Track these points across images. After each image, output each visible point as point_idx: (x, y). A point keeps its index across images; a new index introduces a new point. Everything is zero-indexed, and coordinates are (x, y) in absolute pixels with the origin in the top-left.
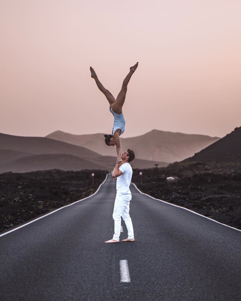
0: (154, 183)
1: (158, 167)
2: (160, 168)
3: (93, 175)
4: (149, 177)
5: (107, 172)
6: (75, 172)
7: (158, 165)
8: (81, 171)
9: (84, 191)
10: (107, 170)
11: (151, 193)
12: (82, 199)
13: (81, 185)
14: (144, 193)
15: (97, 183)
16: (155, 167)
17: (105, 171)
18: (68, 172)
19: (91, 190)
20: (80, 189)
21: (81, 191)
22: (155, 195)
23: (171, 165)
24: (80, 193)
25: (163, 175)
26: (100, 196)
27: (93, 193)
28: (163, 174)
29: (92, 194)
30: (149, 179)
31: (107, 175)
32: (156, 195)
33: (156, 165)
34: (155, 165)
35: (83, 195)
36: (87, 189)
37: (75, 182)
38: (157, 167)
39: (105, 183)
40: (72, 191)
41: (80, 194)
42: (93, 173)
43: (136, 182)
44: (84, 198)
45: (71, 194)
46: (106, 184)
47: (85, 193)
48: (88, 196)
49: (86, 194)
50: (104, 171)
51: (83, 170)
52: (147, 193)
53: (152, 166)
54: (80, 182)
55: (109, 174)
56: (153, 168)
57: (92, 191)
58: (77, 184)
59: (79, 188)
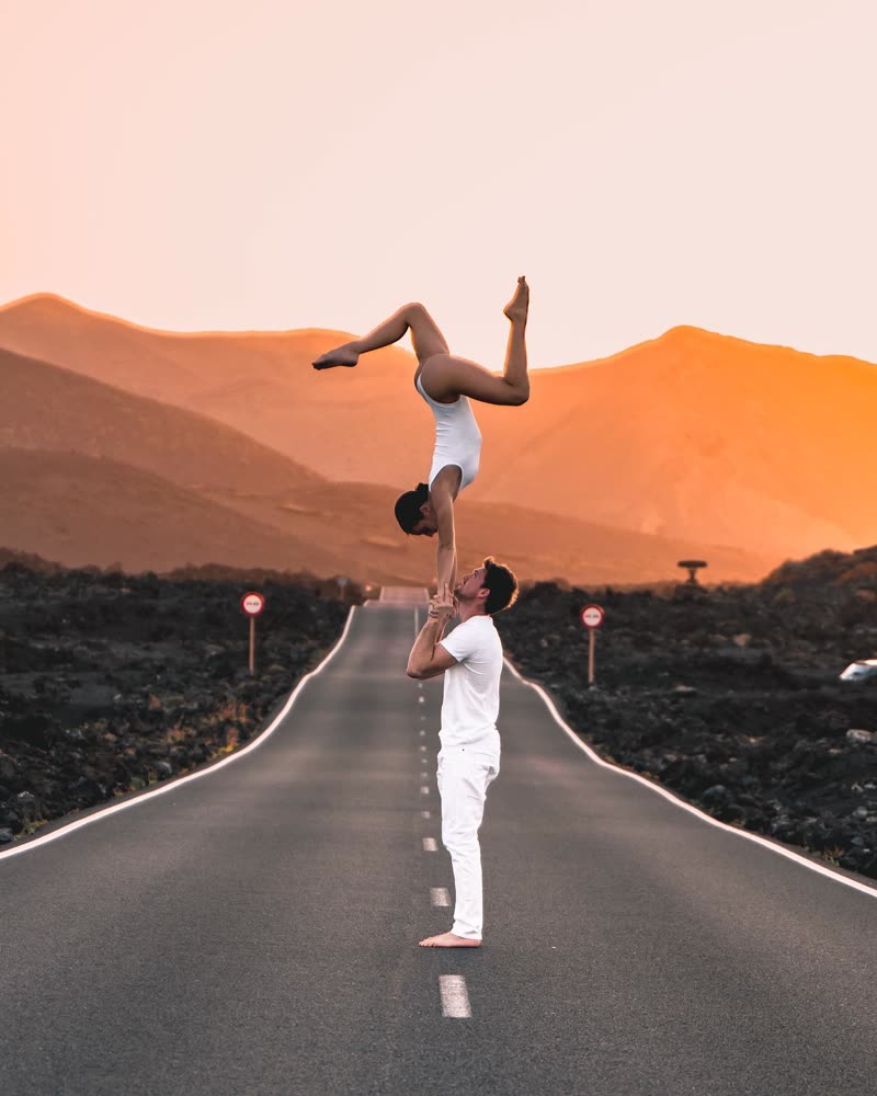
0: (682, 688)
1: (703, 577)
2: (720, 589)
3: (253, 604)
4: (643, 643)
5: (355, 595)
6: (132, 582)
7: (703, 564)
8: (178, 572)
9: (182, 717)
10: (357, 578)
11: (673, 767)
12: (148, 788)
13: (161, 669)
14: (619, 761)
15: (275, 667)
16: (683, 576)
17: (342, 583)
18: (84, 577)
19: (229, 712)
20: (155, 703)
21: (159, 714)
22: (709, 791)
23: (788, 569)
24: (147, 734)
25: (741, 640)
26: (291, 767)
27: (245, 739)
28: (738, 633)
29: (236, 750)
30: (640, 657)
31: (353, 609)
32: (720, 788)
33: (693, 566)
34: (682, 564)
35: (163, 757)
36: (206, 710)
37: (122, 651)
38: (692, 579)
39: (329, 667)
40: (93, 714)
41: (141, 742)
42: (252, 590)
43: (554, 679)
44: (164, 777)
45: (78, 743)
46: (343, 675)
47: (179, 735)
48: (202, 761)
49: (188, 743)
50: (333, 583)
51: (191, 569)
52: (639, 770)
53: (664, 573)
54: (159, 653)
55: (366, 604)
56: (666, 587)
57: (239, 725)
58: (135, 665)
59: (146, 696)
